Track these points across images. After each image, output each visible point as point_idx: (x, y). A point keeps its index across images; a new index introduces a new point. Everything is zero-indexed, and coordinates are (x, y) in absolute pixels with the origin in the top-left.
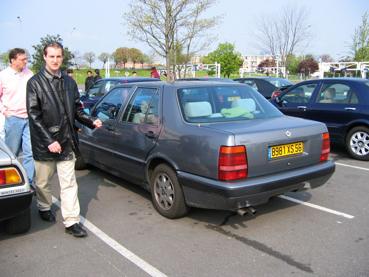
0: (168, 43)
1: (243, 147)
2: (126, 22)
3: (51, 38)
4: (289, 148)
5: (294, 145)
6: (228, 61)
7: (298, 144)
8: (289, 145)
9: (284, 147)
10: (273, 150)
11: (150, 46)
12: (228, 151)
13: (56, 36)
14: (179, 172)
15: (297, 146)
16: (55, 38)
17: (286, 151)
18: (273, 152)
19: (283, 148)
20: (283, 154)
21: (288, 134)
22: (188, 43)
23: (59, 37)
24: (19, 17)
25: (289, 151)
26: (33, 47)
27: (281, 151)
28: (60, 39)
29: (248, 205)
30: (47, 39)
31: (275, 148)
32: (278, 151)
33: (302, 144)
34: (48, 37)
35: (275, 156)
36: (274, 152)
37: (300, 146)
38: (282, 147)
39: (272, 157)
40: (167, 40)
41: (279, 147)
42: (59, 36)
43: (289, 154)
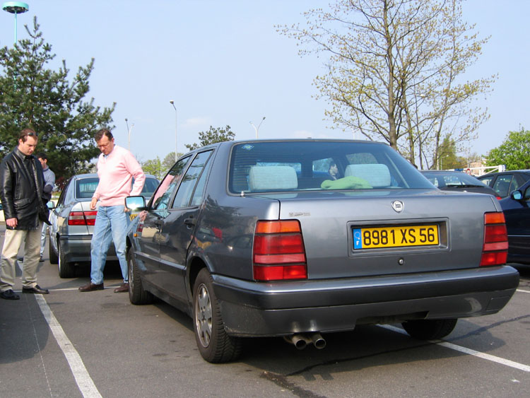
0: (393, 128)
1: (297, 222)
2: (319, 94)
3: (216, 132)
4: (404, 235)
5: (417, 229)
6: (526, 162)
7: (427, 227)
8: (403, 229)
9: (393, 232)
10: (367, 235)
11: (363, 133)
12: (269, 228)
13: (225, 129)
14: (213, 276)
15: (425, 232)
16: (222, 132)
17: (396, 239)
18: (365, 238)
19: (389, 232)
20: (390, 244)
21: (398, 206)
22: (437, 128)
23: (230, 130)
24: (172, 103)
25: (404, 238)
26: (188, 147)
27: (386, 237)
28: (230, 133)
29: (312, 330)
30: (210, 133)
31: (371, 230)
32: (378, 238)
33: (435, 229)
34: (212, 131)
35: (372, 246)
36: (369, 238)
37: (431, 232)
38: (389, 230)
39: (364, 246)
40: (392, 121)
41: (380, 230)
42: (229, 127)
43: (404, 244)
